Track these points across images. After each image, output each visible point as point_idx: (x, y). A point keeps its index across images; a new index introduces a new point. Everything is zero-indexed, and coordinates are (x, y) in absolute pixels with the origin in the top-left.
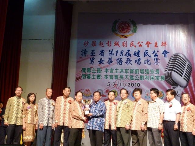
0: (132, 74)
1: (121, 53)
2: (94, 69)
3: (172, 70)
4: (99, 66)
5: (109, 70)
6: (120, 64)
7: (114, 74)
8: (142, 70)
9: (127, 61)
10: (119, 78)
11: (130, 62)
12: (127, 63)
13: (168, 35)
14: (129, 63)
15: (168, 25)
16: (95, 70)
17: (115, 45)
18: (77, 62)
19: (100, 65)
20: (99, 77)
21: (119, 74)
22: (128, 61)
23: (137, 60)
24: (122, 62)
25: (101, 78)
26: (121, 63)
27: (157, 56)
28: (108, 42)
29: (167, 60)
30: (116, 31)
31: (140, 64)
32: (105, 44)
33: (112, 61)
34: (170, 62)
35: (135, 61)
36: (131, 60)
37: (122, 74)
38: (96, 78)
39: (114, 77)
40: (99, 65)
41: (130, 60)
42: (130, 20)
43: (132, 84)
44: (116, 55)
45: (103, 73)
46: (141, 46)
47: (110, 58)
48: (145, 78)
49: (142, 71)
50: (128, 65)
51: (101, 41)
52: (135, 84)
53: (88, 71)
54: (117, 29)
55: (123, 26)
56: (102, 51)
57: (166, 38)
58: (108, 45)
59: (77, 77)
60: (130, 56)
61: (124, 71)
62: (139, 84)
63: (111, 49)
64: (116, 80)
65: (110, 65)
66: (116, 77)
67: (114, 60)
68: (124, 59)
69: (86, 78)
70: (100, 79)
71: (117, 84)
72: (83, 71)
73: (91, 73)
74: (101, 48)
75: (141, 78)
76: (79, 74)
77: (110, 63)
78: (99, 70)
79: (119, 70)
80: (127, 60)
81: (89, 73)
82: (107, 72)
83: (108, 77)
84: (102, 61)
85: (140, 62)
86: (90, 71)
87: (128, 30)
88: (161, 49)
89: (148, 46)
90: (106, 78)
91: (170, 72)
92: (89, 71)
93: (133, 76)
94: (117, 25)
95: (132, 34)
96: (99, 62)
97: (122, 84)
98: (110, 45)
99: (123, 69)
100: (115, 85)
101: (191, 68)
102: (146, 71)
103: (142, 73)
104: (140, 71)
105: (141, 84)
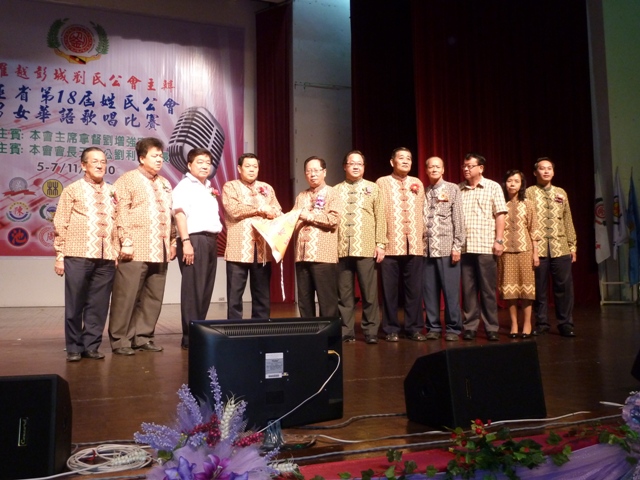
1: (72, 97)
2: (2, 130)
3: (185, 142)
4: (15, 124)
5: (41, 135)
6: (69, 121)
7: (54, 144)
8: (120, 137)
9: (85, 116)
10: (65, 153)
11: (91, 119)
12: (84, 120)
13: (177, 67)
14: (89, 120)
15: (177, 45)
16: (7, 132)
17: (57, 77)
19: (19, 121)
20: (15, 148)
21: (66, 145)
22: (88, 117)
23: (108, 116)
24: (74, 117)
25: (21, 150)
26: (72, 120)
27: (153, 109)
28: (39, 68)
29: (174, 119)
30: (59, 45)
31: (114, 125)
32: (31, 73)
33: (50, 115)
34: (180, 124)
35: (104, 116)
36: (95, 116)
37: (74, 145)
38: (9, 150)
39: (53, 150)
40: (16, 121)
41: (92, 115)
42: (91, 23)
44: (60, 101)
45: (26, 141)
46: (119, 85)
47: (44, 106)
48: (126, 155)
49: (120, 141)
50: (87, 124)
51: (20, 66)
54: (60, 41)
55: (76, 35)
56: (23, 89)
57: (171, 71)
58: (39, 77)
60: (93, 104)
61: (78, 138)
63: (46, 85)
64: (59, 157)
65: (44, 122)
66: (60, 151)
67: (55, 112)
68: (79, 111)
70: (18, 153)
71: (61, 166)
74: (21, 82)
75: (118, 154)
77: (43, 118)
78: (15, 133)
79: (66, 136)
80: (86, 114)
82: (35, 139)
83: (40, 149)
84: (24, 111)
85: (116, 121)
87: (88, 46)
88: (163, 96)
89: (134, 87)
90: (35, 153)
91: (180, 144)
94: (61, 31)
95: (97, 57)
96: (14, 113)
97: (73, 167)
98: (43, 76)
99: (75, 135)
100: (56, 168)
101: (222, 139)
102: (128, 140)
103: (119, 145)
104: (115, 140)
105: (117, 169)
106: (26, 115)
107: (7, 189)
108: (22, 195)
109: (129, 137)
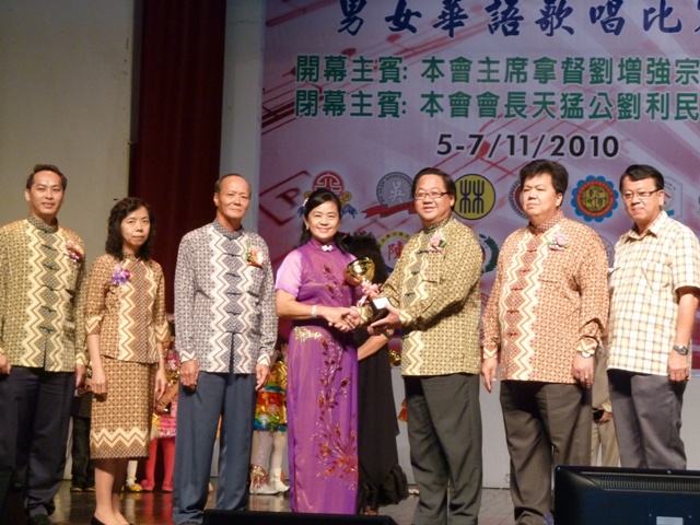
0: (573, 88)
2: (362, 61)
4: (389, 45)
5: (446, 68)
6: (510, 29)
7: (474, 88)
8: (630, 60)
9: (545, 14)
10: (501, 108)
11: (560, 21)
12: (544, 23)
14: (555, 22)
16: (371, 66)
18: (269, 23)
19: (397, 37)
20: (390, 104)
21: (501, 90)
22: (553, 15)
23: (601, 9)
24: (521, 18)
25: (401, 107)
26: (515, 25)
31: (617, 32)
33: (465, 17)
35: (593, 11)
36: (570, 10)
37: (520, 87)
38: (376, 109)
39: (474, 103)
40: (391, 39)
41: (564, 11)
43: (577, 142)
45: (413, 85)
48: (645, 105)
49: (631, 70)
50: (551, 34)
52: (589, 143)
53: (327, 75)
59: (270, 106)
61: (530, 69)
62: (611, 144)
64: (487, 119)
65: (451, 35)
66: (488, 105)
67: (476, 8)
69: (321, 111)
70: (395, 115)
71: (491, 140)
72: (305, 74)
73: (348, 85)
75: (626, 105)
76: (280, 91)
77: (450, 27)
78: (390, 68)
79: (502, 67)
80: (548, 8)
81: (334, 86)
82: (433, 77)
83: (444, 102)
84: (409, 14)
85: (621, 21)
86: (343, 74)
90: (432, 112)
92: (336, 70)
93: (578, 97)
96: (388, 19)
97: (519, 143)
99: (524, 61)
100: (480, 146)
102: (652, 69)
103: (628, 82)
104: (619, 69)
105: (623, 142)
106: (413, 21)
107: (372, 199)
108: (405, 213)
109: (652, 60)
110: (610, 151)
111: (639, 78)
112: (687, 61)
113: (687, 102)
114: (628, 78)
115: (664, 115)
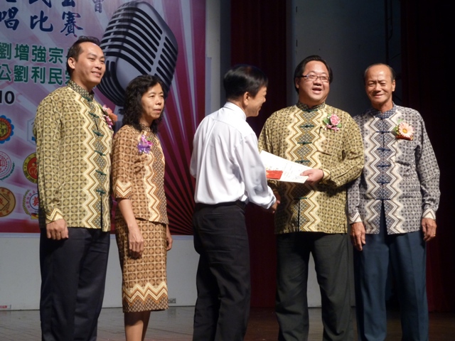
3: (119, 55)
8: (22, 46)
23: (5, 13)
27: (73, 4)
29: (103, 20)
31: (14, 28)
34: (111, 28)
48: (31, 74)
49: (23, 52)
62: (10, 96)
75: (20, 72)
85: (17, 22)
91: (112, 59)
101: (174, 51)
102: (35, 52)
103: (21, 59)
104: (15, 51)
105: (17, 95)
109: (36, 47)
110: (10, 100)
111: (27, 57)
112: (56, 49)
113: (56, 74)
114: (21, 56)
115: (42, 80)
